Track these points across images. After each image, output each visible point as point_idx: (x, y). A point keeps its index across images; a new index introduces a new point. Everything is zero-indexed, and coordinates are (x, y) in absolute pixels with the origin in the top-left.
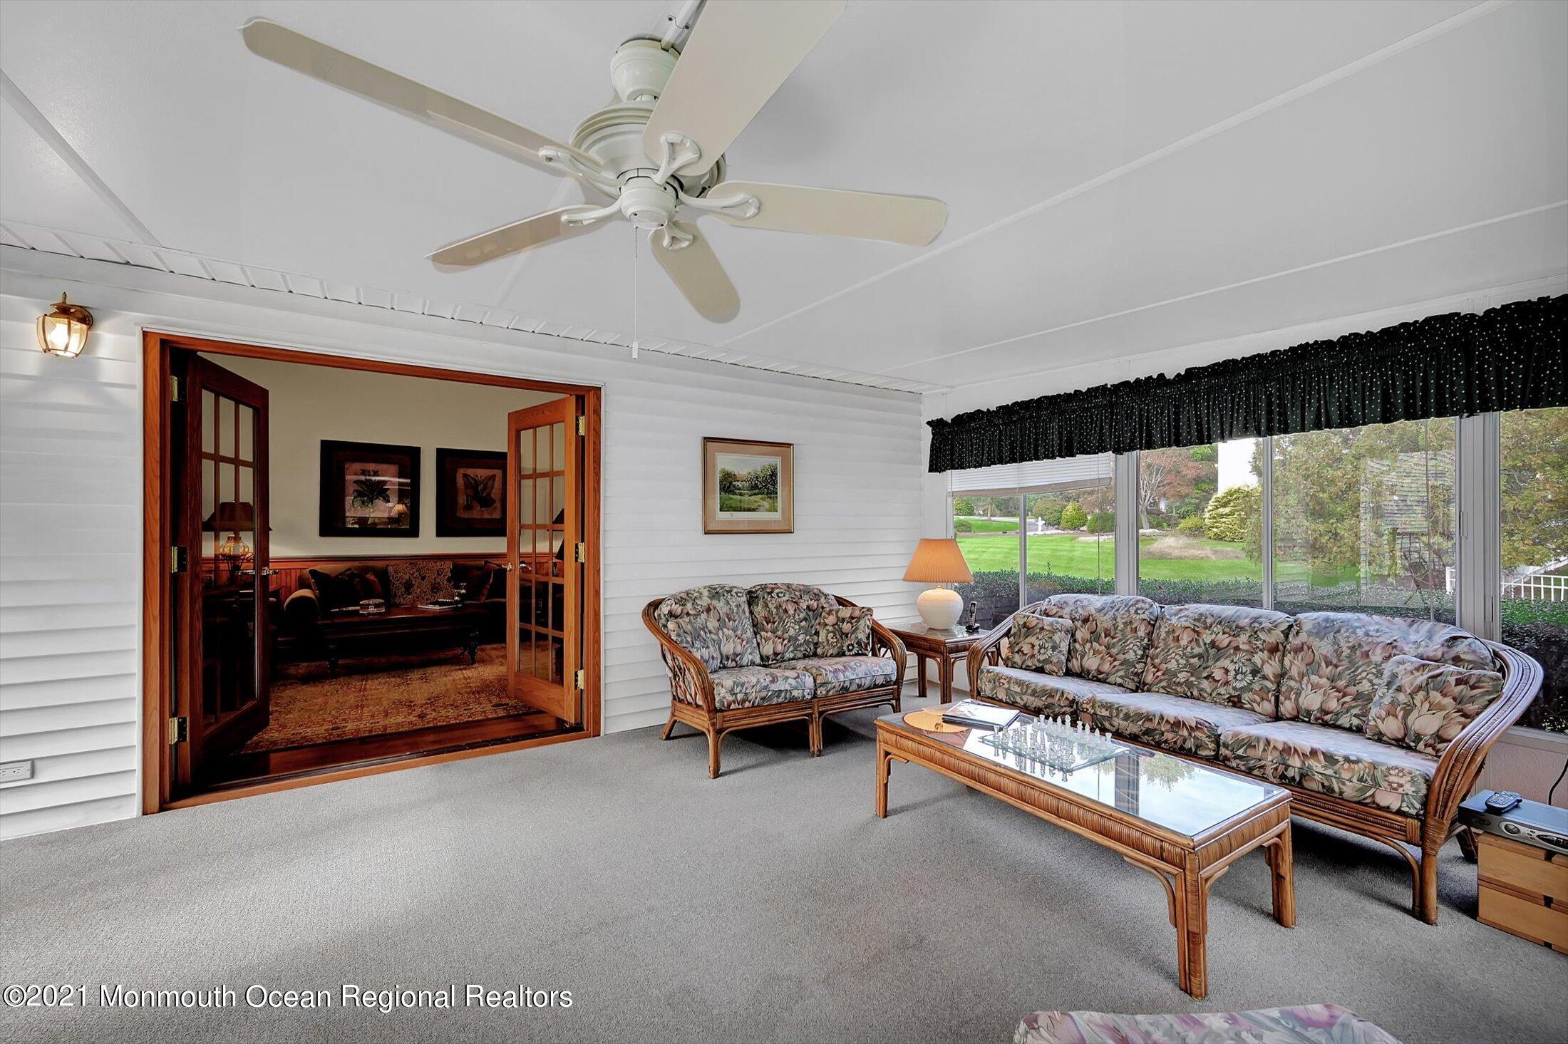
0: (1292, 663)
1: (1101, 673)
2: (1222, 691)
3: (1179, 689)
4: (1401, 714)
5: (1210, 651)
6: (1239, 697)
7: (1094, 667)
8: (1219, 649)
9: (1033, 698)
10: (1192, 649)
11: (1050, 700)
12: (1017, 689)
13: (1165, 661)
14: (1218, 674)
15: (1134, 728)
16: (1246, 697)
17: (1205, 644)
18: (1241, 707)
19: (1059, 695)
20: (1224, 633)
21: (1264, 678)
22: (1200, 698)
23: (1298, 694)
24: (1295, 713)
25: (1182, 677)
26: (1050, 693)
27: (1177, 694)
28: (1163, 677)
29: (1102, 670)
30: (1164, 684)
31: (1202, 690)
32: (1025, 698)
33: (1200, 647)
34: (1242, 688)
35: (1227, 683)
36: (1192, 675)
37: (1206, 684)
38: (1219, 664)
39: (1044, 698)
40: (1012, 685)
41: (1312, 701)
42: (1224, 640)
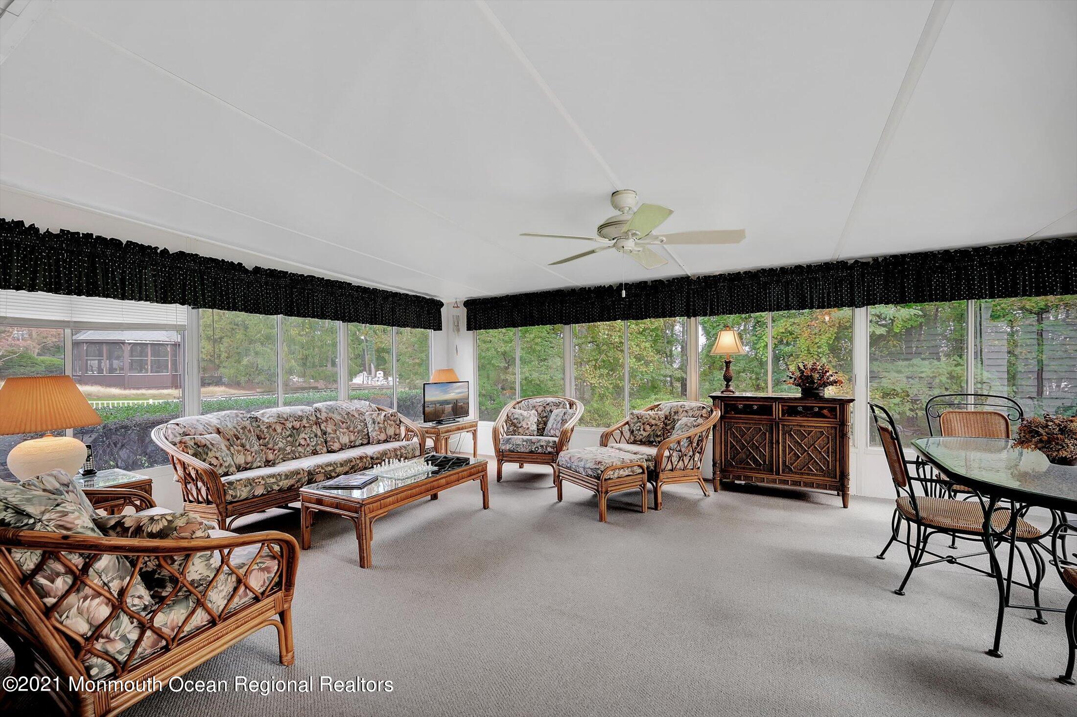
0: (316, 430)
1: (248, 464)
2: (308, 449)
3: (290, 456)
4: (384, 431)
5: (294, 432)
6: (315, 449)
7: (243, 461)
8: (297, 430)
9: (287, 481)
10: (285, 433)
11: (299, 476)
12: (273, 480)
13: (276, 444)
14: (303, 442)
15: (346, 469)
16: (318, 448)
17: (290, 429)
18: (318, 454)
19: (302, 471)
20: (296, 421)
21: (330, 434)
22: (300, 457)
23: (338, 439)
24: (340, 447)
25: (288, 449)
26: (296, 473)
27: (289, 459)
28: (279, 453)
29: (248, 462)
30: (281, 456)
31: (300, 452)
32: (281, 484)
33: (288, 431)
34: (315, 445)
35: (308, 445)
36: (293, 447)
37: (300, 449)
38: (301, 437)
39: (295, 477)
40: (267, 480)
41: (345, 440)
42: (297, 424)
